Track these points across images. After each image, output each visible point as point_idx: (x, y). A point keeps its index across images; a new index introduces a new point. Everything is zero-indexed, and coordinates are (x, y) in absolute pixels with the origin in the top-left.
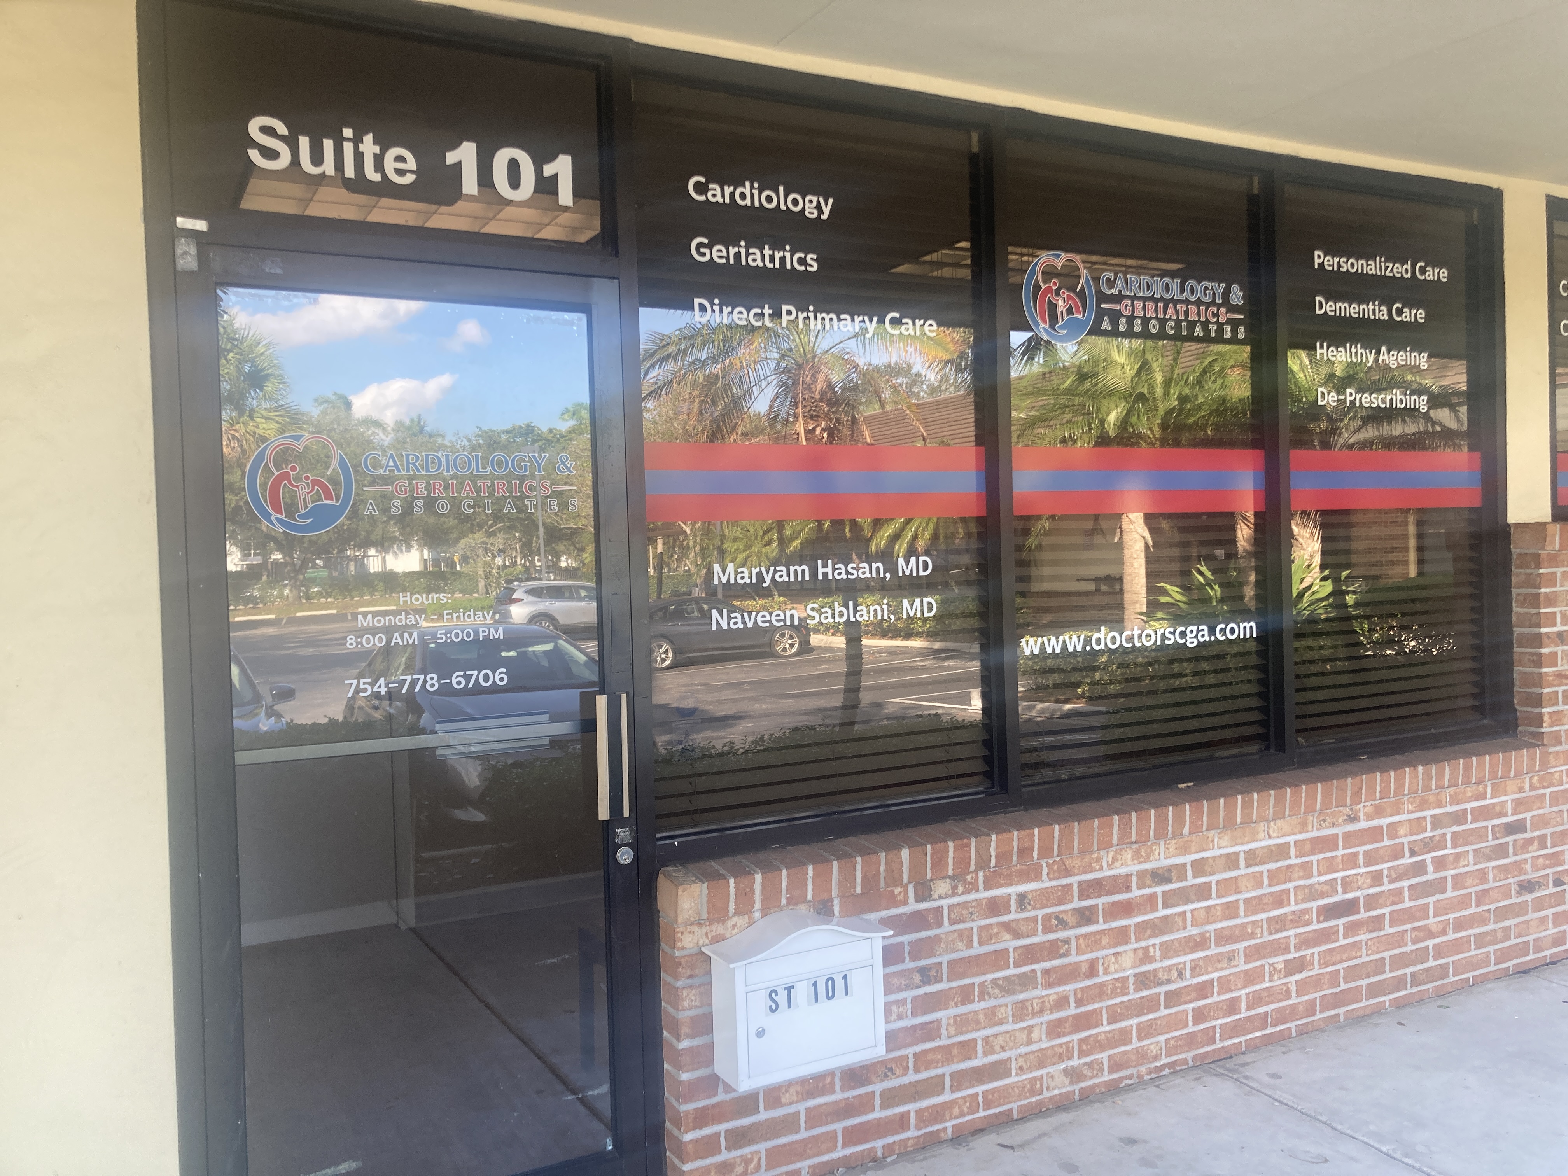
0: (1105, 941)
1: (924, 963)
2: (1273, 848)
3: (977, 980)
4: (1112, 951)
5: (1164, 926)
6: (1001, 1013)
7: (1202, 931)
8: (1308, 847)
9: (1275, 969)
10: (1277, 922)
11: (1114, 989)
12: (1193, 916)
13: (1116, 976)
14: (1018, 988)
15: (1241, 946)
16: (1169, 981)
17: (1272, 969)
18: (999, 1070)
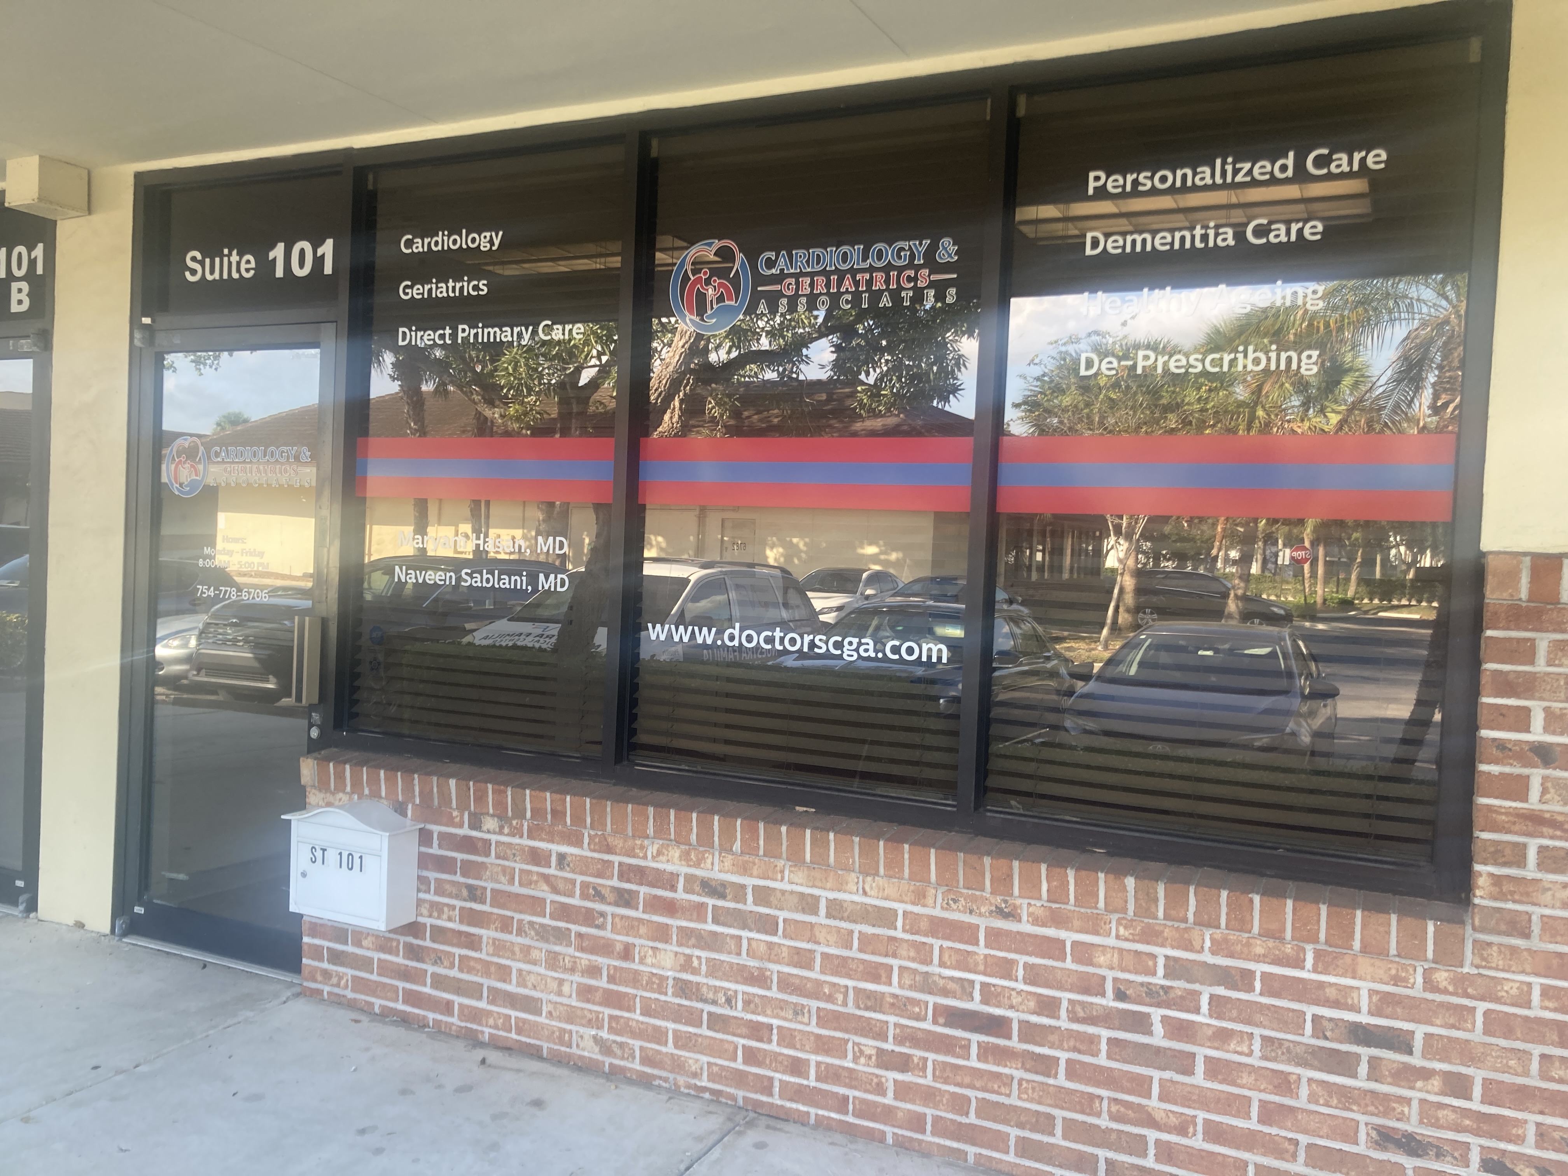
0: (643, 930)
1: (471, 881)
2: (869, 908)
3: (517, 916)
4: (651, 944)
5: (712, 942)
6: (535, 954)
7: (762, 966)
8: (924, 925)
9: (861, 1052)
10: (869, 998)
11: (650, 982)
12: (749, 944)
13: (655, 971)
14: (552, 939)
15: (814, 1004)
16: (714, 1002)
17: (856, 1049)
18: (531, 1005)
